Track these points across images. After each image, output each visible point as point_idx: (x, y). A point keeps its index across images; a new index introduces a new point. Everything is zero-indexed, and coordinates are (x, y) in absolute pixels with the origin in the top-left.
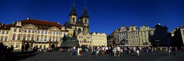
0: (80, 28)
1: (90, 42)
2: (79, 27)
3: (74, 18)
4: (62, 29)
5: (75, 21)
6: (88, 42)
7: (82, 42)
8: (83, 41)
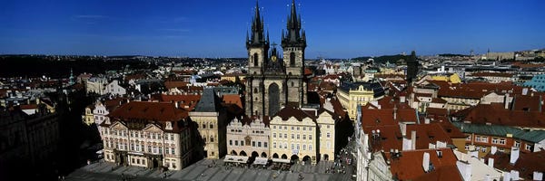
0: (276, 82)
1: (263, 144)
2: (272, 82)
3: (256, 55)
4: (167, 128)
5: (259, 65)
6: (257, 144)
7: (239, 143)
8: (242, 142)
